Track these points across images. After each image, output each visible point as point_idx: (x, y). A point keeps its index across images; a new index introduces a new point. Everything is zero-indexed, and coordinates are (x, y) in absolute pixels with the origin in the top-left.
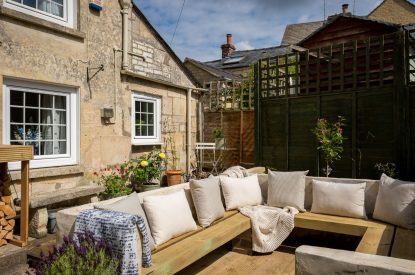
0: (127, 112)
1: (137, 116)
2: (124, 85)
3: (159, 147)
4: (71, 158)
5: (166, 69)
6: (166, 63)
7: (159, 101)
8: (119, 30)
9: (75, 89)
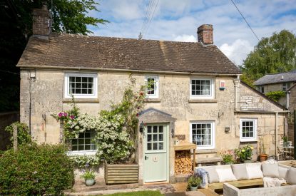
0: (237, 127)
1: (244, 128)
2: (236, 116)
3: (256, 142)
4: (212, 147)
5: (260, 105)
6: (261, 102)
7: (256, 120)
8: (233, 94)
9: (214, 121)
